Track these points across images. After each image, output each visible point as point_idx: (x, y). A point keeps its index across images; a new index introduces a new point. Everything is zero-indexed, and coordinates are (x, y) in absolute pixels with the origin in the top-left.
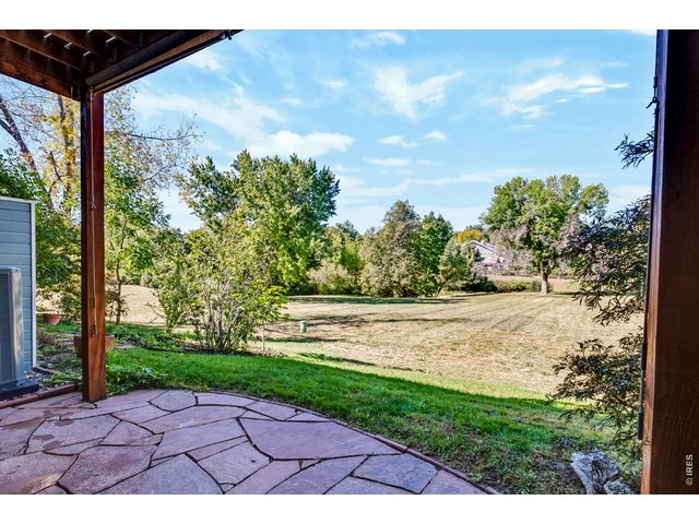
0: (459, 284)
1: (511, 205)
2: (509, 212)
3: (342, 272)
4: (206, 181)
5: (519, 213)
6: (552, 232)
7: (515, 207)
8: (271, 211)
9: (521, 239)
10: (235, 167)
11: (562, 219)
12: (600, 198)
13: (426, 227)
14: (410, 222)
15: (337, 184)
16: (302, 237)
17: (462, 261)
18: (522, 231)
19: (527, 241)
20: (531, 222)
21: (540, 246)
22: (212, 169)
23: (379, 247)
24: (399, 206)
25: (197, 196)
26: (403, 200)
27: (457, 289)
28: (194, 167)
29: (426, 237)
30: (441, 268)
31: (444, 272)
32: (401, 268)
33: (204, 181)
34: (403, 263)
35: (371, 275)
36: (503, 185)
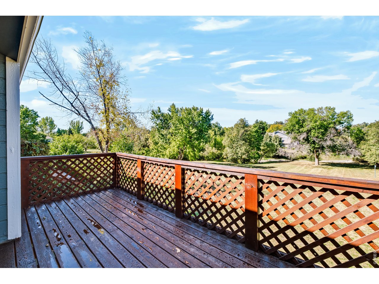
0: (271, 155)
1: (298, 123)
2: (297, 126)
3: (215, 150)
4: (158, 117)
5: (302, 126)
6: (321, 136)
7: (300, 123)
8: (184, 131)
9: (303, 139)
10: (169, 110)
11: (326, 130)
12: (348, 118)
13: (254, 130)
14: (246, 128)
15: (212, 116)
16: (197, 141)
17: (272, 145)
18: (304, 135)
19: (307, 140)
20: (309, 131)
21: (314, 142)
22: (160, 112)
23: (232, 140)
24: (241, 121)
25: (154, 123)
26: (243, 118)
27: (270, 157)
28: (153, 111)
29: (254, 134)
30: (262, 148)
31: (263, 150)
32: (242, 150)
33: (157, 117)
34: (243, 148)
35: (228, 152)
36: (293, 112)
